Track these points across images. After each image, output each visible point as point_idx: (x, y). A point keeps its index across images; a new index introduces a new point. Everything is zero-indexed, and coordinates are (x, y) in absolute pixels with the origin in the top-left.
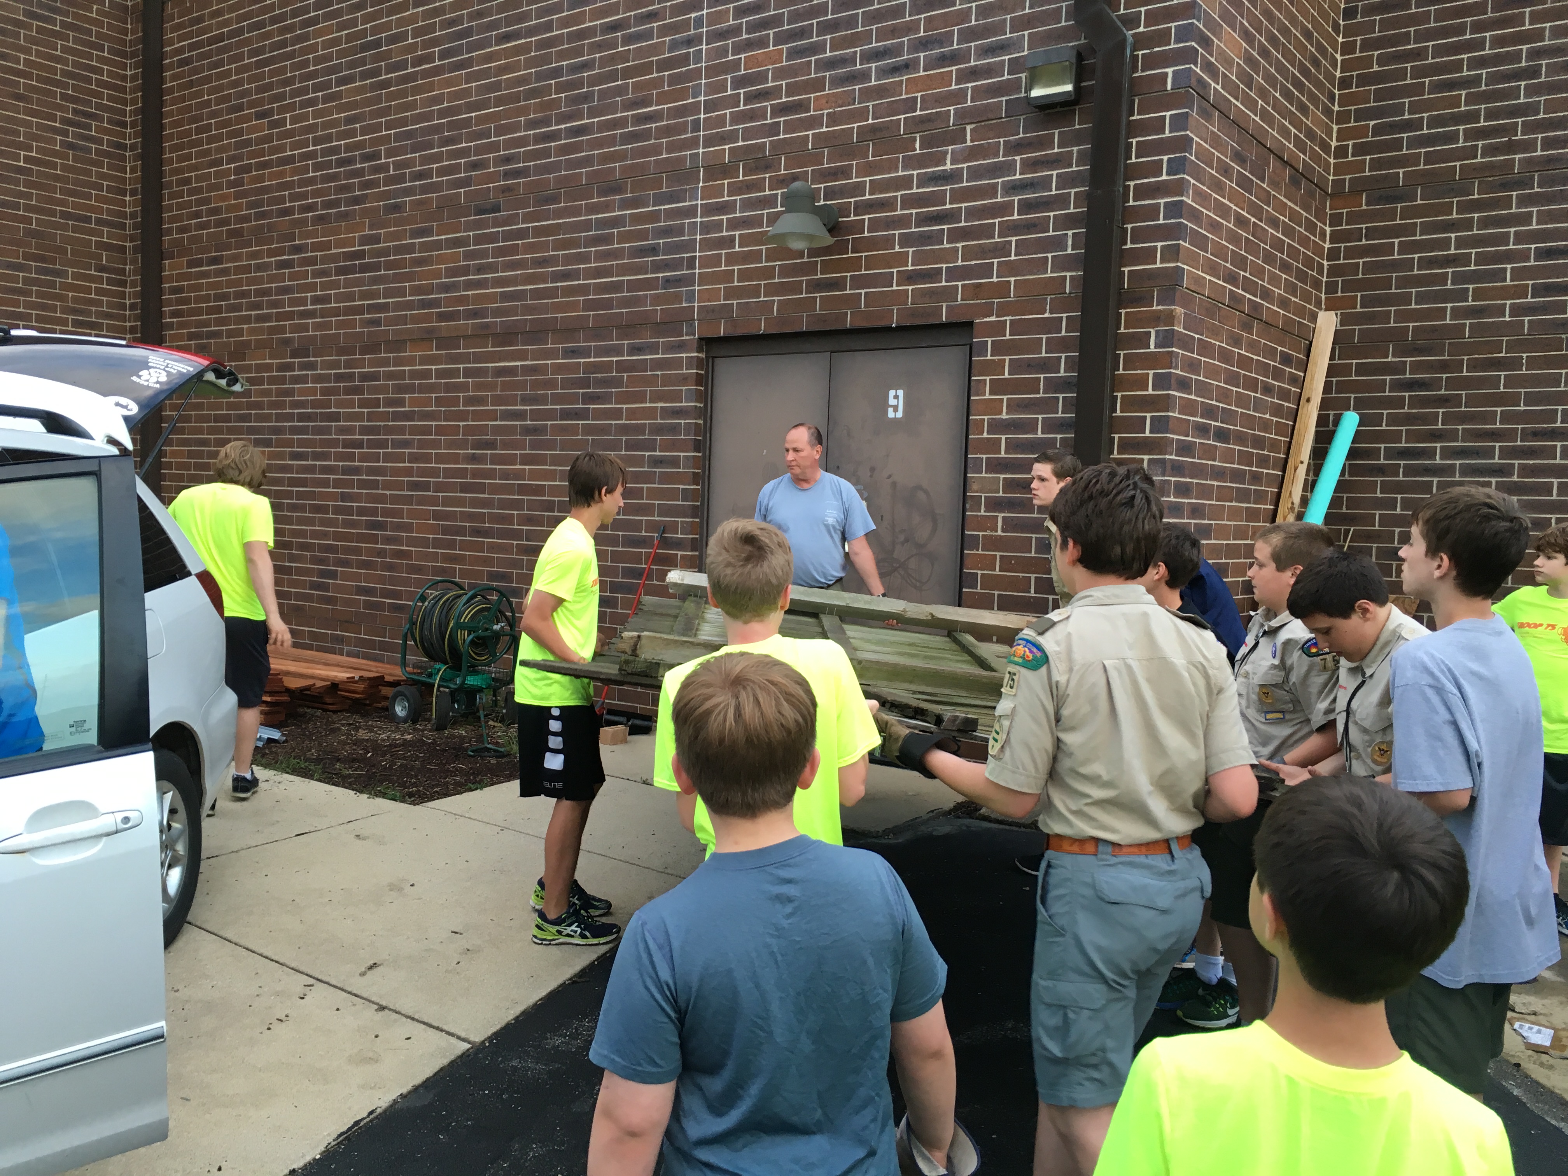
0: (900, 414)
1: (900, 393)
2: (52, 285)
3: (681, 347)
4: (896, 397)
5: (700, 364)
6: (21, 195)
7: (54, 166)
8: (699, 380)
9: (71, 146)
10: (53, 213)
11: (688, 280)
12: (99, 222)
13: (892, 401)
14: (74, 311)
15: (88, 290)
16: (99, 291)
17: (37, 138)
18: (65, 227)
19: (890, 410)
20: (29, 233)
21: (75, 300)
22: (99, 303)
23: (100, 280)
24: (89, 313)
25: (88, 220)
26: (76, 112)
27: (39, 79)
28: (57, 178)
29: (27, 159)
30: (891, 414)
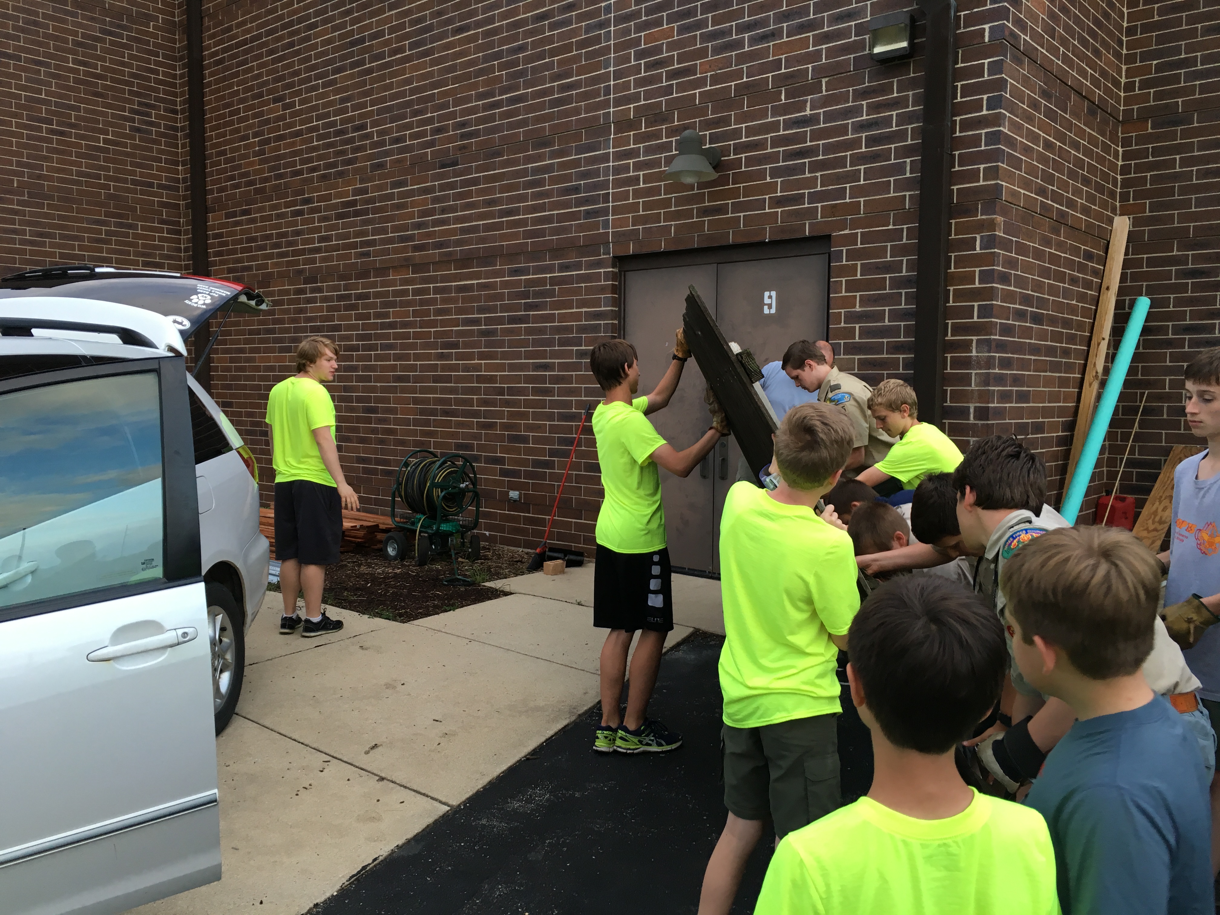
0: (773, 311)
1: (774, 294)
2: (127, 235)
3: (599, 264)
4: (770, 297)
5: (614, 277)
6: (101, 168)
7: (125, 145)
8: (614, 289)
9: (138, 130)
10: (125, 181)
11: (605, 212)
12: (160, 186)
13: (767, 301)
14: (143, 255)
15: (153, 238)
16: (161, 239)
17: (112, 125)
18: (135, 192)
19: (766, 307)
20: (110, 197)
21: (144, 246)
22: (162, 248)
23: (161, 230)
24: (153, 256)
25: (151, 185)
26: (140, 104)
27: (113, 80)
28: (127, 154)
29: (106, 141)
30: (766, 311)
